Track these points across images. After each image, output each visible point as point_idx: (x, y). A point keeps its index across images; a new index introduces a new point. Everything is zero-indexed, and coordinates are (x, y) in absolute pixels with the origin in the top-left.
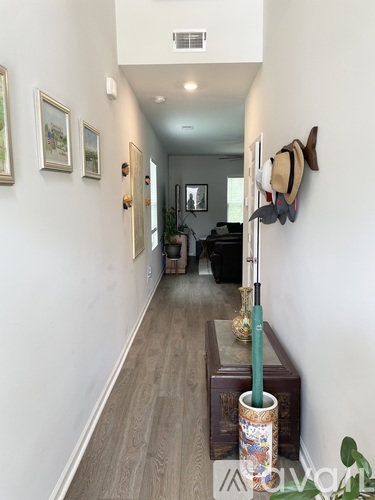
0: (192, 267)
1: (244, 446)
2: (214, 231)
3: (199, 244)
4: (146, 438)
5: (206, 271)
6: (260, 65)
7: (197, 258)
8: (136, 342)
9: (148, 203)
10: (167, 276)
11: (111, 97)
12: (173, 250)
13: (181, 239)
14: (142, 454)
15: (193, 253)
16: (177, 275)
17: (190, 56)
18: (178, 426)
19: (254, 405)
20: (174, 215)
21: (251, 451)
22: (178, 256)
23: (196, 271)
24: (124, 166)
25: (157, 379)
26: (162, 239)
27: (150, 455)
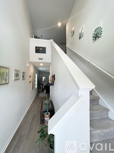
0: (43, 90)
1: (45, 121)
2: (47, 84)
3: (44, 86)
4: (30, 122)
5: (45, 91)
6: (51, 63)
7: (44, 89)
8: (31, 105)
9: (35, 81)
10: (39, 92)
11: (28, 67)
12: (40, 88)
13: (41, 86)
14: (29, 125)
15: (43, 88)
16: (40, 92)
17: (41, 61)
18: (36, 119)
19: (47, 115)
20: (40, 82)
21: (46, 122)
22: (41, 89)
23: (44, 91)
24: (30, 76)
25: (34, 111)
26: (38, 86)
27: (30, 125)
